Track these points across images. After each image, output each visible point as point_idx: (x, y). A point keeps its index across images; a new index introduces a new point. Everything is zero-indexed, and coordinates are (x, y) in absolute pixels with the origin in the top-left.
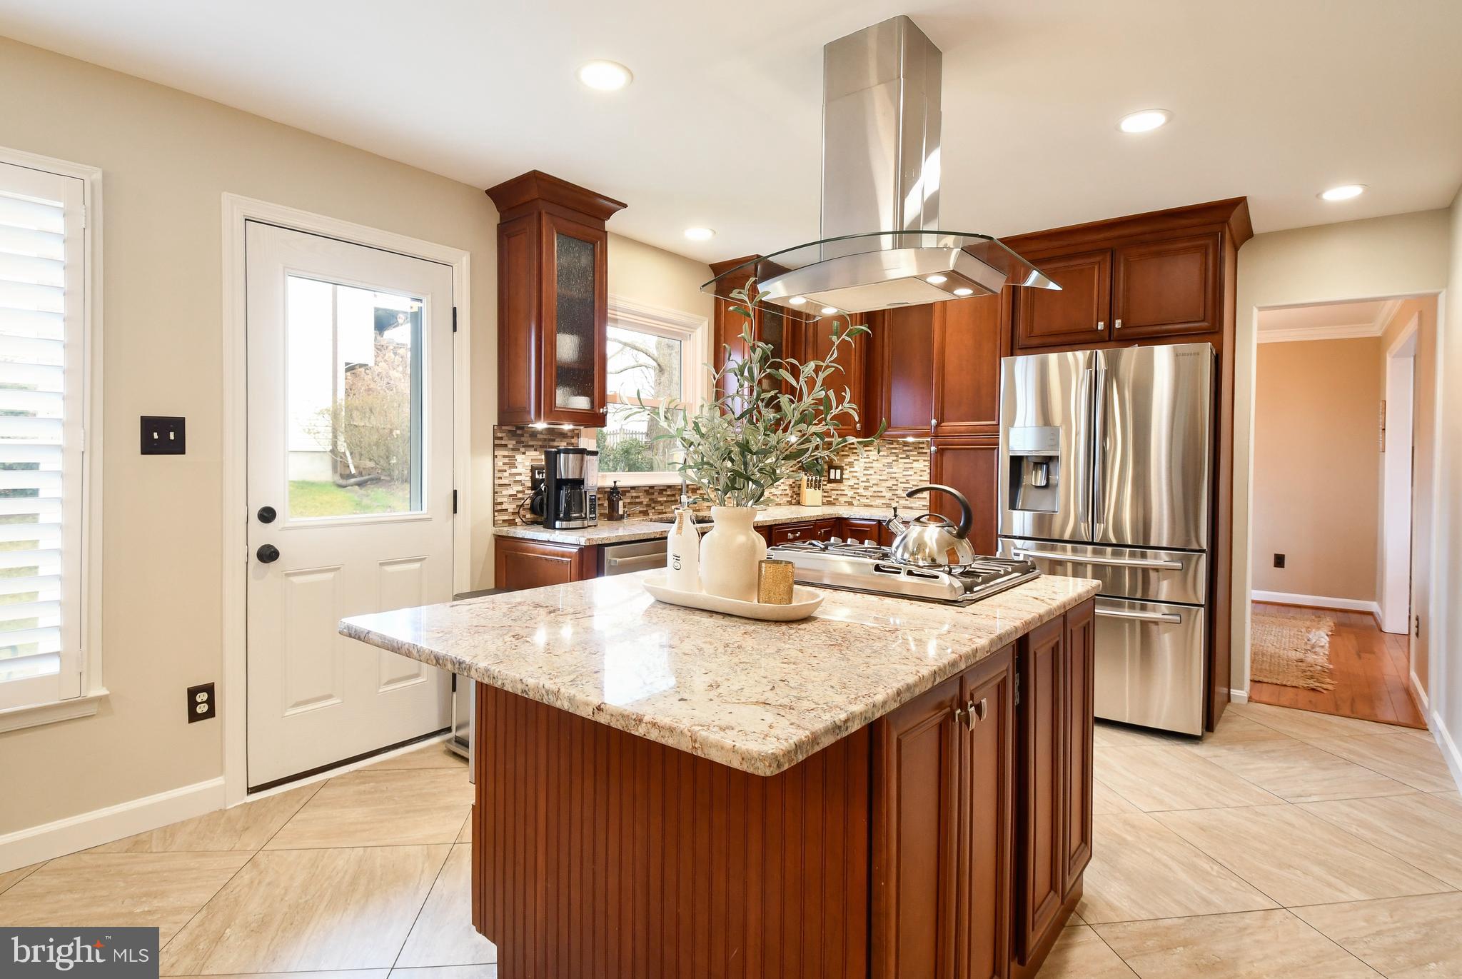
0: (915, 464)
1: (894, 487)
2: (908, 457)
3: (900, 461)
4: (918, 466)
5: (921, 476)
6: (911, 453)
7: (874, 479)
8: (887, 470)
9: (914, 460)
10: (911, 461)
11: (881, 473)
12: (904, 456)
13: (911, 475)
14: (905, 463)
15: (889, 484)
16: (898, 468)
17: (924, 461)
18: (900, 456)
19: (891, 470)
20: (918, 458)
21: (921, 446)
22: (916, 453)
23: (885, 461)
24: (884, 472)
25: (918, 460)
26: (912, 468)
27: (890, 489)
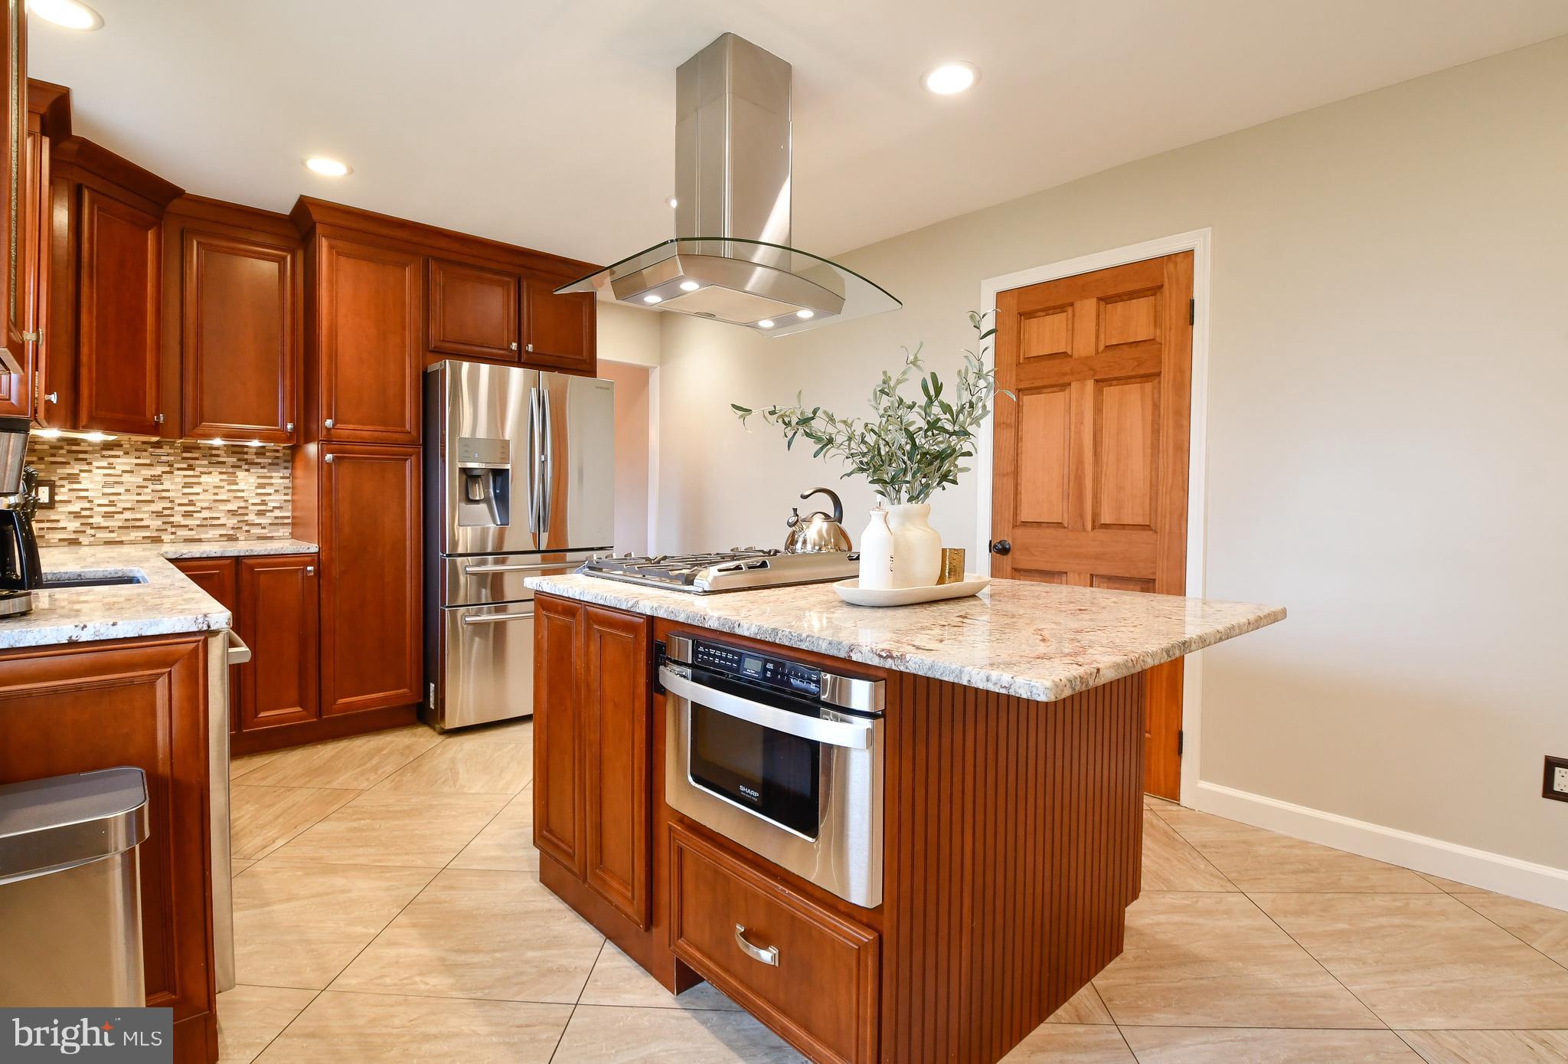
0: (204, 479)
1: (166, 512)
2: (191, 468)
3: (176, 472)
4: (210, 480)
5: (216, 494)
6: (198, 462)
7: (126, 500)
8: (152, 487)
9: (202, 473)
10: (198, 474)
11: (139, 491)
12: (185, 466)
13: (198, 494)
14: (185, 476)
15: (158, 506)
16: (174, 484)
17: (221, 473)
18: (176, 466)
19: (159, 487)
20: (210, 469)
21: (214, 452)
22: (206, 462)
23: (148, 472)
24: (146, 490)
25: (210, 473)
26: (200, 483)
27: (158, 514)
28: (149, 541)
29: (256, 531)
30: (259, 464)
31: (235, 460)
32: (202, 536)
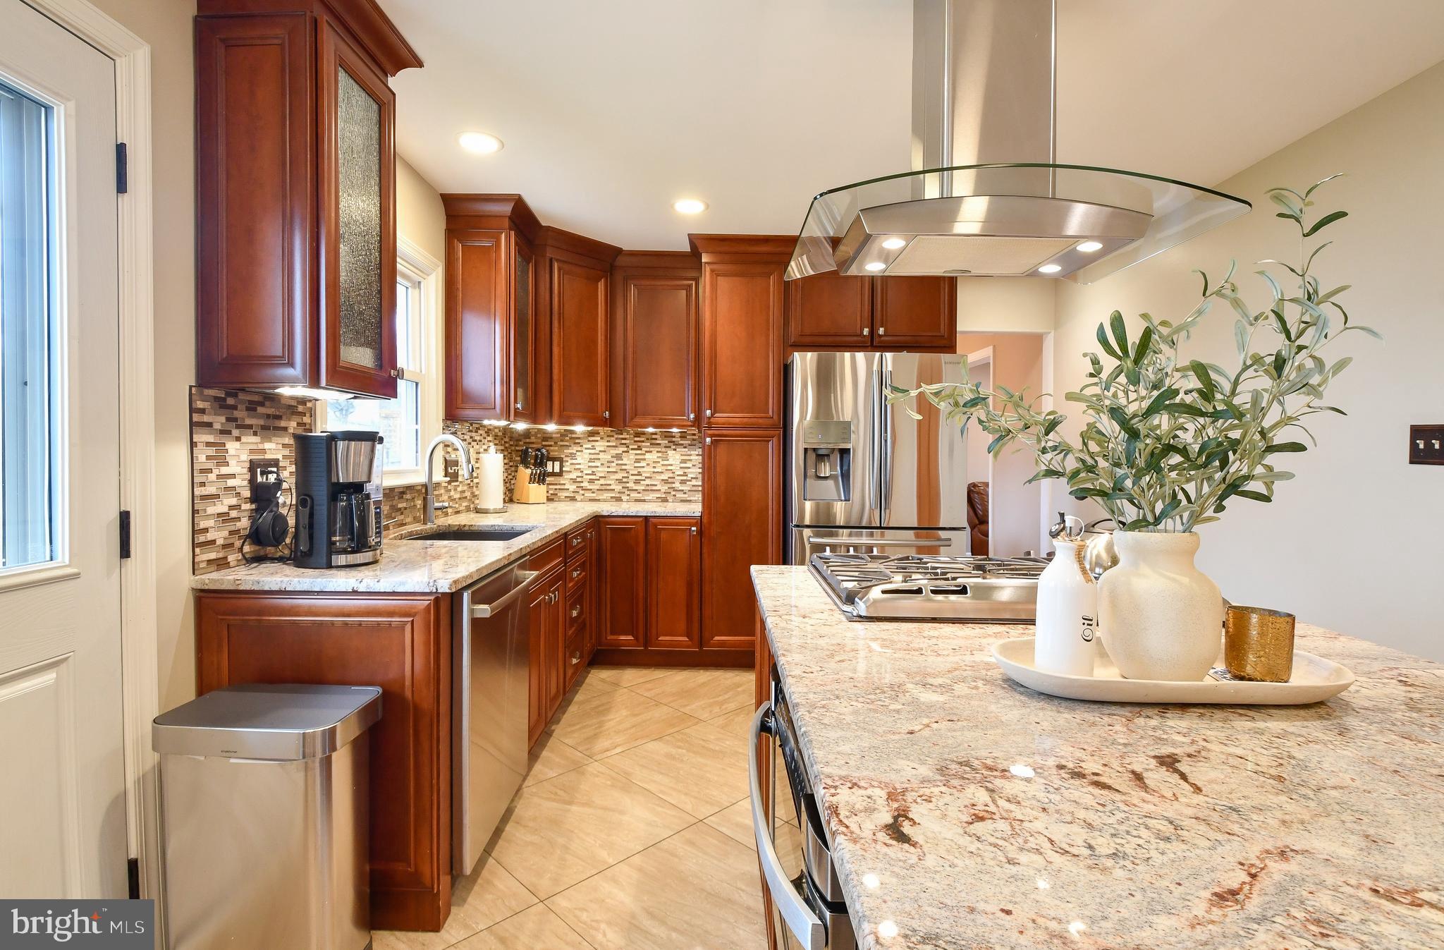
0: (648, 456)
1: (625, 480)
2: (639, 448)
3: (630, 452)
4: (651, 457)
5: (655, 468)
6: (643, 444)
7: (601, 471)
8: (616, 462)
9: (646, 452)
10: (644, 452)
11: (609, 464)
12: (636, 447)
13: (643, 467)
14: (636, 454)
15: (619, 476)
16: (628, 459)
17: (658, 452)
18: (631, 447)
19: (620, 462)
20: (651, 449)
21: (654, 436)
22: (649, 444)
23: (614, 452)
24: (612, 464)
25: (651, 452)
26: (645, 459)
27: (620, 481)
28: (614, 500)
29: (680, 495)
30: (682, 444)
31: (666, 442)
32: (646, 498)
